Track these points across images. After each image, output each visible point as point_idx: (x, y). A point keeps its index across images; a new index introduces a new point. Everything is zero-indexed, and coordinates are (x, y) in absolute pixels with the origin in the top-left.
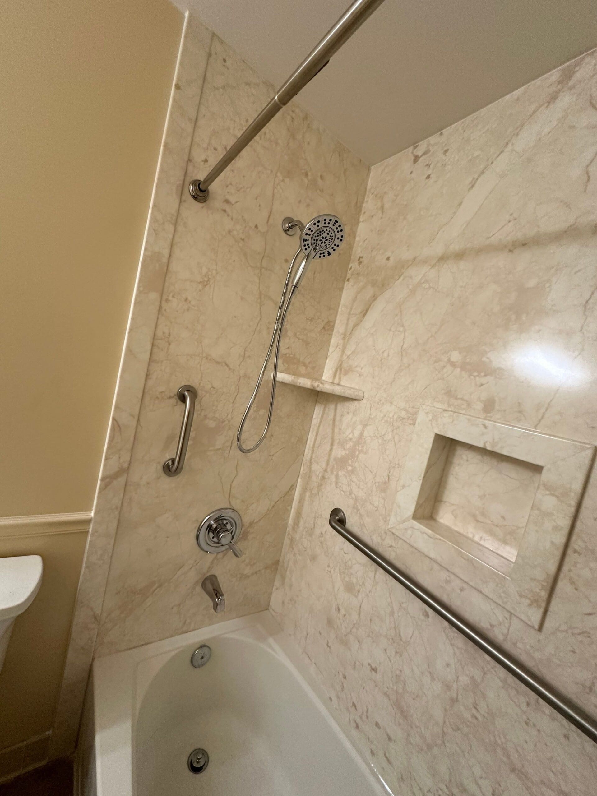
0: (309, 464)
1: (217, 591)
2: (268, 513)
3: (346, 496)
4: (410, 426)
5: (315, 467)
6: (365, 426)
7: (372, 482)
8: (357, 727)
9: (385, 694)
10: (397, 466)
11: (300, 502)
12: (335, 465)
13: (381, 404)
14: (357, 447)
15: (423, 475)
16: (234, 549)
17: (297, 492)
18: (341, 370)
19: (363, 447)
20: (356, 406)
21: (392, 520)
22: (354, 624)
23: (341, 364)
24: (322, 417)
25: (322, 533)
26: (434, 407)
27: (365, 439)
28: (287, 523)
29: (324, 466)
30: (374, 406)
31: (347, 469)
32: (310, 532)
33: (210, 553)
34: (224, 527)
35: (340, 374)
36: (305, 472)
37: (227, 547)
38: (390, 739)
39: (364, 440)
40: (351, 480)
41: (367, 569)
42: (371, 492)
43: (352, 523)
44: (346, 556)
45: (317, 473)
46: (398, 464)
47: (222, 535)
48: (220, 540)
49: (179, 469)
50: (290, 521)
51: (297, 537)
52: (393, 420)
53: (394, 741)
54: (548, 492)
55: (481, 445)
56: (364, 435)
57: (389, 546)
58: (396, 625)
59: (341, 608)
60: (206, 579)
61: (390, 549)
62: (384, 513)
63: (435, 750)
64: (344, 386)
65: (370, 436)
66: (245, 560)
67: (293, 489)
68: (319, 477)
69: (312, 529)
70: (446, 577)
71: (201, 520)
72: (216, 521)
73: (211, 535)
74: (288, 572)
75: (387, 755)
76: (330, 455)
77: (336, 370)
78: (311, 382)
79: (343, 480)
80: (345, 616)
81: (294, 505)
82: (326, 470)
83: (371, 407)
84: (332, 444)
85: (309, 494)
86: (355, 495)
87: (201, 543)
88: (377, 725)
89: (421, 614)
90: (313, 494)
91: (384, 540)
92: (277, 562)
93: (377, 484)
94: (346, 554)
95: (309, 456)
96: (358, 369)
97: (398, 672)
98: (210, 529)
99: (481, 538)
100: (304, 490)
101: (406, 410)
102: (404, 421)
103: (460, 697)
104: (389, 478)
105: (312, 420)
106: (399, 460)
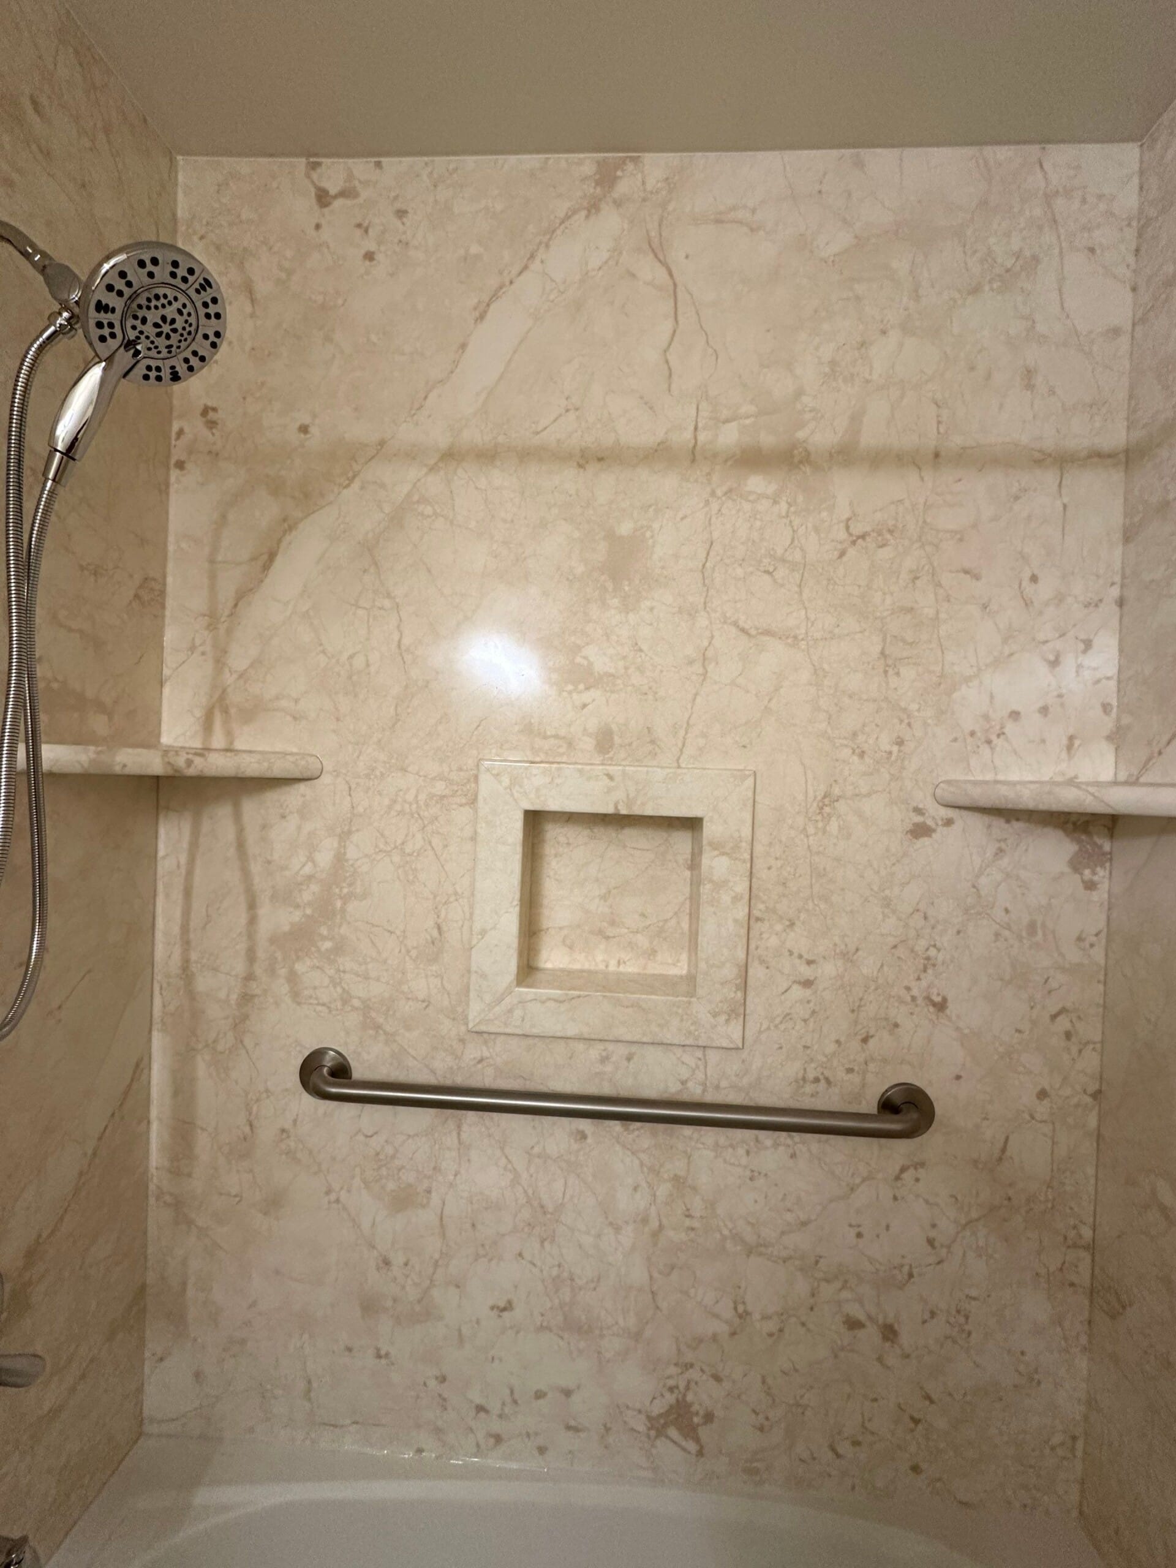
0: (180, 982)
2: (82, 1181)
3: (335, 1013)
4: (462, 808)
5: (204, 982)
6: (345, 836)
7: (400, 952)
8: (498, 1440)
9: (540, 1329)
10: (453, 898)
12: (278, 954)
13: (376, 777)
14: (337, 891)
18: (226, 711)
19: (351, 885)
21: (475, 1010)
22: (436, 1263)
23: (222, 699)
24: (194, 846)
26: (508, 760)
27: (352, 865)
29: (240, 967)
30: (358, 784)
31: (319, 950)
32: (243, 1148)
35: (225, 722)
36: (171, 1010)
38: (568, 1393)
39: (352, 869)
40: (338, 971)
41: (436, 1134)
42: (403, 974)
43: (368, 1064)
44: (372, 1142)
45: (222, 995)
46: (456, 893)
51: (197, 1185)
52: (418, 807)
53: (578, 1388)
54: (716, 853)
55: (610, 810)
56: (348, 856)
57: (476, 1062)
58: (530, 1195)
59: (391, 1256)
61: (480, 1066)
62: (447, 1004)
63: (649, 1332)
64: (251, 752)
65: (366, 856)
68: (233, 1003)
69: (244, 1139)
70: (600, 1054)
74: (191, 1293)
75: (570, 1422)
76: (251, 935)
77: (209, 715)
78: (164, 756)
79: (315, 979)
80: (406, 1265)
82: (249, 977)
83: (350, 788)
84: (252, 906)
85: (207, 1058)
86: (359, 998)
88: (539, 1395)
89: (572, 1142)
90: (221, 1053)
91: (459, 1058)
92: (140, 1293)
93: (414, 953)
94: (371, 1136)
95: (175, 959)
96: (284, 703)
97: (555, 1272)
99: (619, 962)
100: (184, 1056)
101: (445, 779)
102: (445, 801)
103: (664, 1221)
104: (439, 929)
106: (454, 884)
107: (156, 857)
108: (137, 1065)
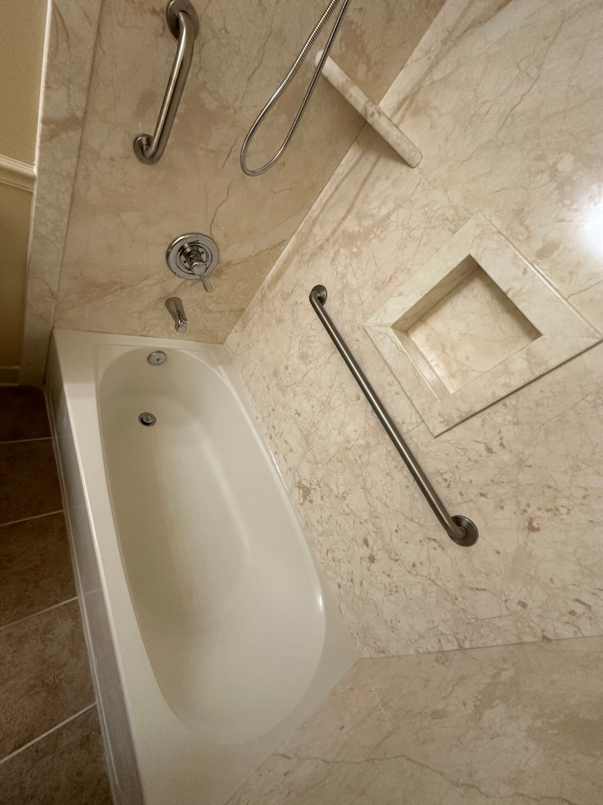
0: (311, 223)
1: (180, 313)
2: (249, 259)
3: (337, 278)
5: (316, 230)
6: (398, 207)
7: (371, 275)
8: (271, 438)
9: (300, 429)
10: (406, 271)
11: (285, 262)
12: (341, 239)
13: (433, 185)
14: (376, 230)
15: (426, 292)
16: (204, 282)
17: (285, 250)
18: (411, 103)
19: (382, 231)
20: (401, 173)
21: (372, 320)
22: (296, 382)
23: (416, 93)
24: (353, 167)
25: (297, 302)
26: (490, 221)
27: (389, 223)
28: (264, 278)
29: (328, 233)
30: (424, 184)
31: (351, 250)
32: (286, 297)
33: (178, 276)
34: (199, 256)
35: (407, 109)
36: (303, 231)
37: (198, 277)
38: (291, 451)
39: (387, 224)
40: (350, 263)
41: (326, 349)
42: (365, 285)
43: (331, 306)
44: (311, 331)
45: (317, 239)
46: (409, 270)
47: (195, 264)
48: (192, 268)
49: (156, 157)
50: (268, 277)
51: (270, 296)
52: (434, 216)
53: (294, 453)
55: (505, 289)
56: (391, 217)
57: (356, 339)
58: (330, 395)
59: (289, 367)
60: (170, 299)
61: (355, 342)
62: (366, 310)
63: (320, 466)
64: (402, 133)
65: (397, 223)
66: (212, 297)
67: (283, 245)
68: (317, 245)
69: (288, 295)
70: (390, 381)
71: (174, 237)
72: (191, 245)
73: (183, 258)
74: (250, 323)
75: (286, 457)
76: (340, 224)
77: (404, 100)
78: (366, 102)
79: (342, 259)
80: (290, 374)
81: (277, 263)
82: (327, 240)
83: (419, 184)
84: (349, 211)
85: (299, 258)
86: (347, 280)
87: (170, 262)
88: (286, 442)
89: (355, 396)
90: (303, 261)
91: (353, 332)
92: (243, 310)
93: (375, 280)
94: (312, 329)
95: (316, 213)
96: (435, 113)
97: (316, 422)
98: (183, 251)
99: (437, 365)
100: (295, 251)
101: (456, 210)
102: (446, 222)
103: (352, 449)
104: (391, 279)
105: (338, 165)
106: (412, 265)
107: (340, 163)
108: (283, 241)
